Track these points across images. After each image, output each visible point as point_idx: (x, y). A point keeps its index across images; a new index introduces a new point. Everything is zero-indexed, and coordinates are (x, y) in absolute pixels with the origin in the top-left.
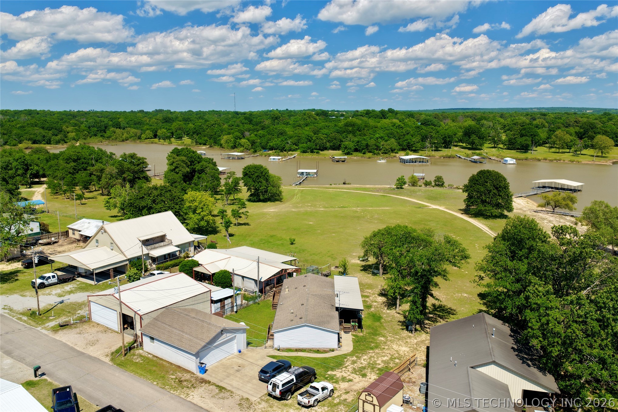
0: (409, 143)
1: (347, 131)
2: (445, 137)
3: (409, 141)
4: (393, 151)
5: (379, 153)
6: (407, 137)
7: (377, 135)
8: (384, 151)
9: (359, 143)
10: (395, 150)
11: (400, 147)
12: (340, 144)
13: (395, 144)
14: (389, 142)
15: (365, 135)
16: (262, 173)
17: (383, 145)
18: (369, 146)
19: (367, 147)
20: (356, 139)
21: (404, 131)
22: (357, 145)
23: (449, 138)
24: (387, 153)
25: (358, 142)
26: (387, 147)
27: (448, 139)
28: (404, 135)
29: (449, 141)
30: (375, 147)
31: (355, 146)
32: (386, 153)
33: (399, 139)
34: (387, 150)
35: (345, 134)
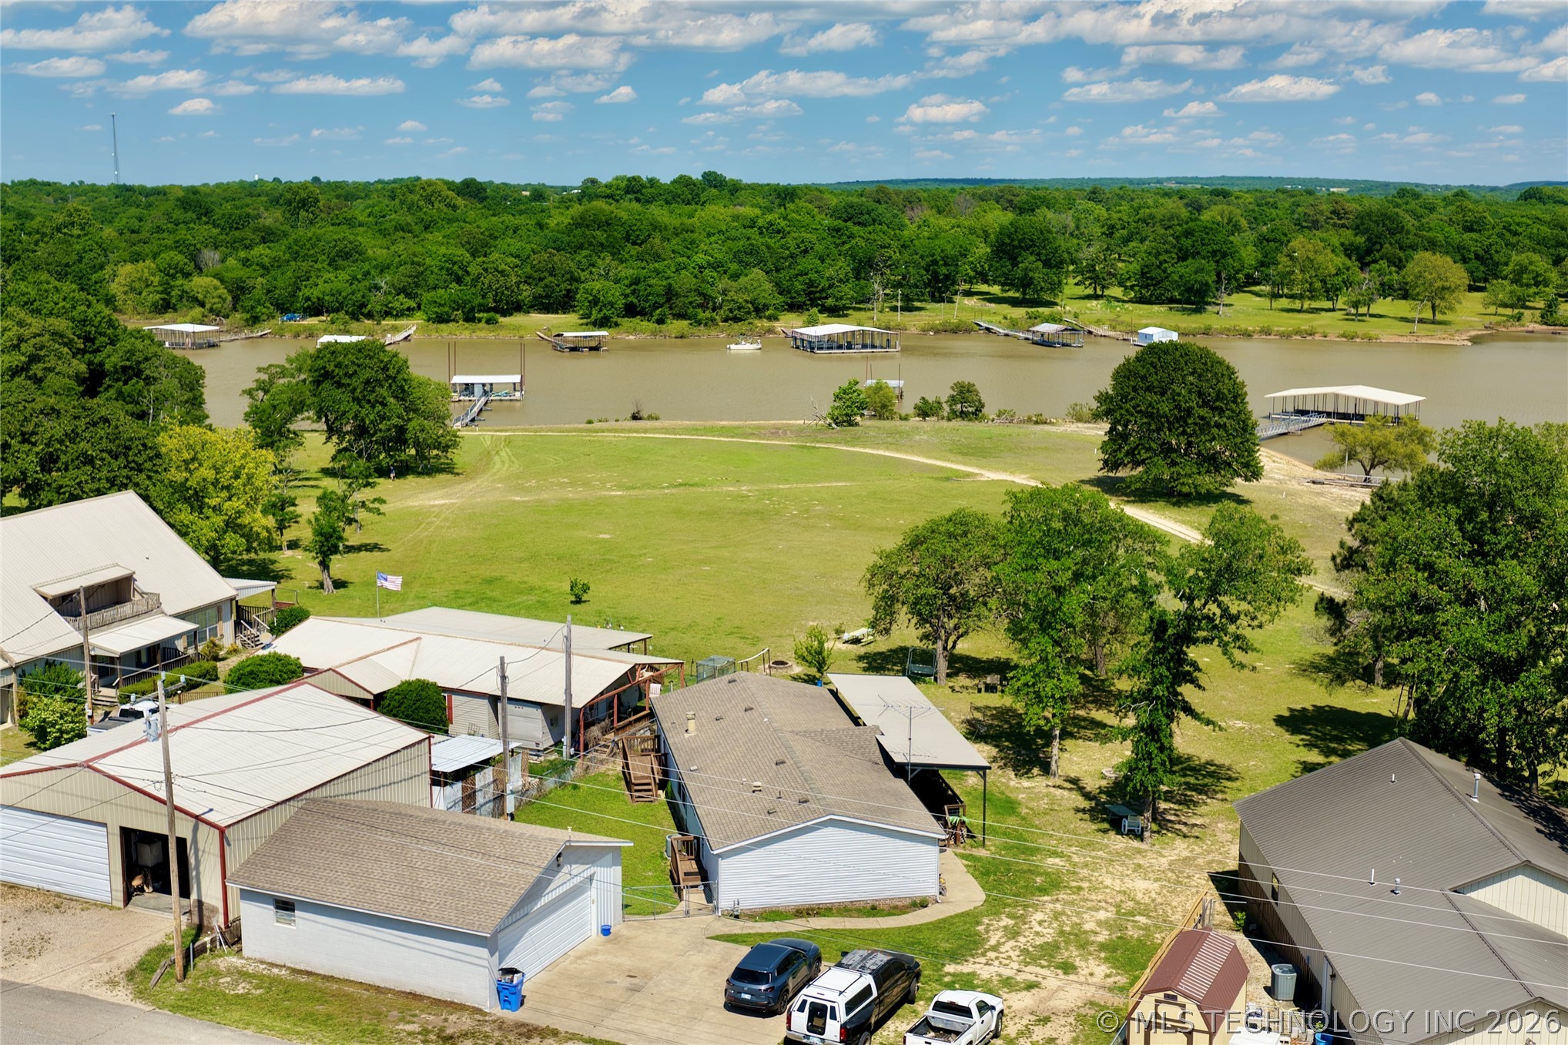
0: (811, 284)
1: (591, 244)
2: (935, 262)
3: (813, 276)
4: (759, 310)
5: (713, 320)
6: (807, 263)
7: (700, 258)
8: (731, 311)
9: (642, 287)
10: (766, 307)
11: (781, 299)
12: (569, 291)
13: (768, 286)
14: (742, 280)
15: (658, 257)
16: (385, 369)
17: (724, 292)
18: (677, 295)
19: (668, 300)
20: (627, 272)
21: (792, 244)
22: (634, 292)
23: (946, 264)
24: (740, 320)
25: (636, 281)
26: (741, 298)
27: (944, 270)
28: (792, 255)
29: (947, 277)
30: (699, 300)
31: (626, 296)
32: (736, 320)
33: (778, 270)
34: (739, 308)
35: (585, 253)
